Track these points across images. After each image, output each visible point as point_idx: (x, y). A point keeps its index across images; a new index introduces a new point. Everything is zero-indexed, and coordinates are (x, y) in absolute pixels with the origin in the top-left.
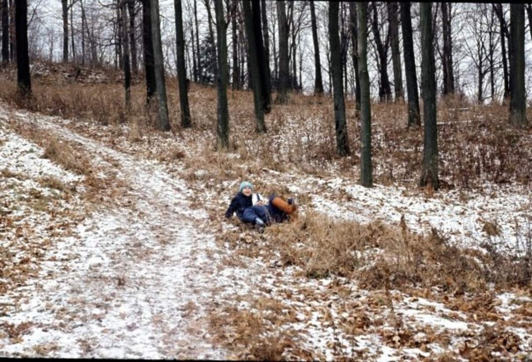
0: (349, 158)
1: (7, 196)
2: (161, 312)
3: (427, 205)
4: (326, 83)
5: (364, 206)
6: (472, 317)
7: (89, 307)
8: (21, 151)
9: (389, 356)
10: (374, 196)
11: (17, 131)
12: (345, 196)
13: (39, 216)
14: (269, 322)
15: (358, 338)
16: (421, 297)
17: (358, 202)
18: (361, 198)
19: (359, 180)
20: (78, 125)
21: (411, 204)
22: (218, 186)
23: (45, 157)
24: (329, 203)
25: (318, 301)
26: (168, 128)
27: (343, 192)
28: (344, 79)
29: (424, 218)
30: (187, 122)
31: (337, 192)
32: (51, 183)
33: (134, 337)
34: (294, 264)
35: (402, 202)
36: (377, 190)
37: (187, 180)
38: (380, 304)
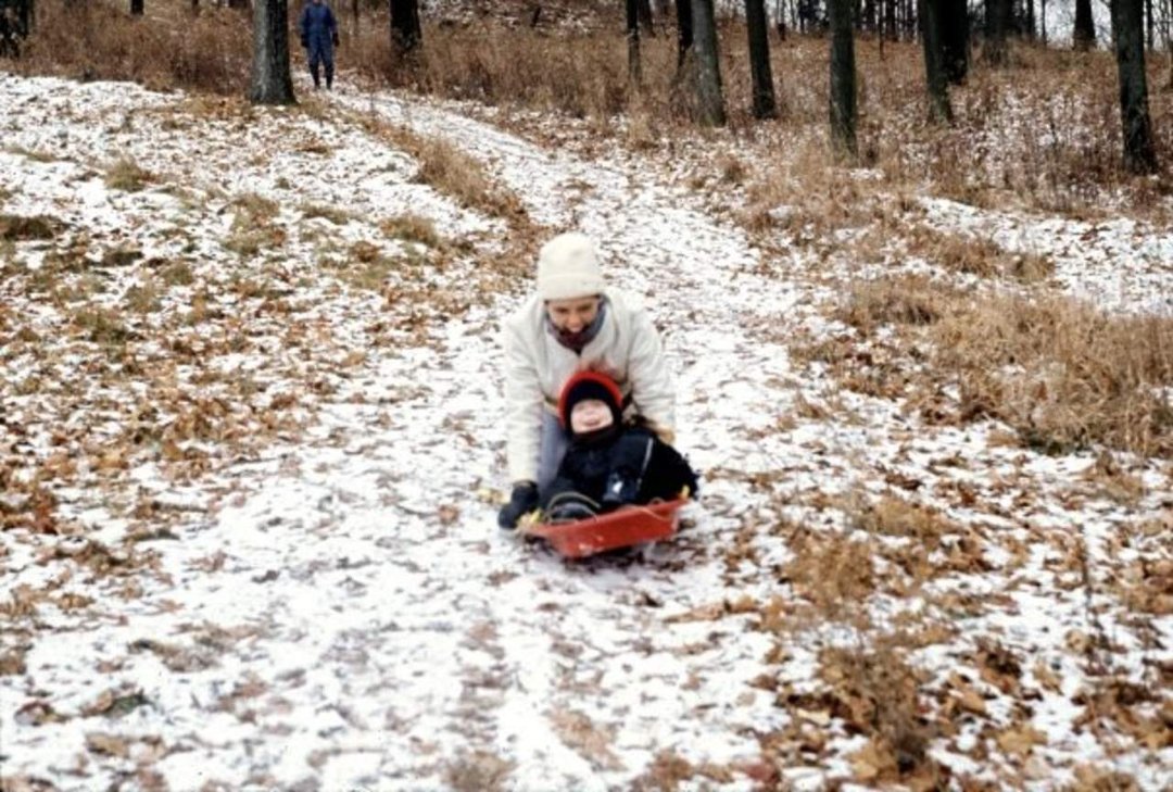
0: (1155, 177)
4: (1102, 29)
14: (900, 570)
20: (515, 117)
22: (824, 240)
26: (722, 118)
28: (1145, 19)
30: (766, 106)
32: (411, 230)
34: (994, 415)
37: (750, 228)
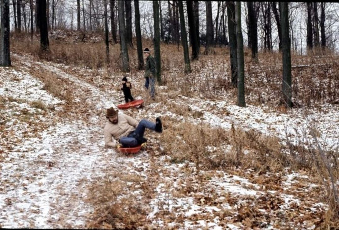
1: (6, 113)
2: (66, 182)
3: (277, 118)
5: (236, 119)
6: (262, 187)
7: (23, 179)
8: (30, 85)
9: (195, 210)
10: (244, 112)
11: (31, 73)
12: (225, 112)
13: (21, 125)
14: (127, 189)
15: (179, 200)
16: (236, 175)
17: (233, 116)
18: (236, 114)
19: (236, 102)
20: (73, 69)
21: (267, 117)
22: (147, 106)
23: (43, 89)
24: (214, 117)
25: (170, 177)
26: (129, 70)
27: (224, 109)
29: (274, 126)
31: (221, 110)
32: (38, 105)
33: (40, 197)
34: (167, 154)
35: (261, 116)
36: (247, 109)
38: (207, 179)
